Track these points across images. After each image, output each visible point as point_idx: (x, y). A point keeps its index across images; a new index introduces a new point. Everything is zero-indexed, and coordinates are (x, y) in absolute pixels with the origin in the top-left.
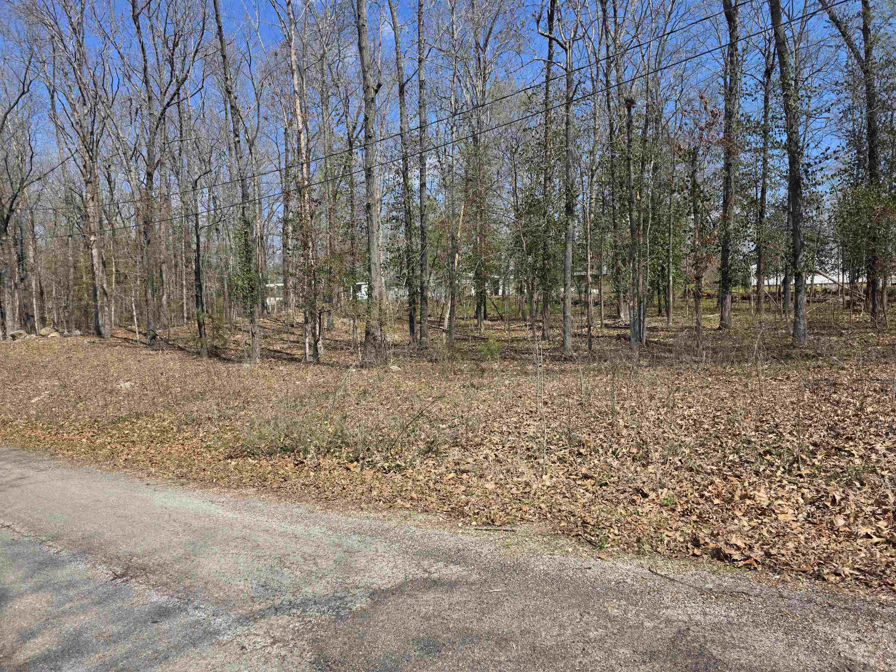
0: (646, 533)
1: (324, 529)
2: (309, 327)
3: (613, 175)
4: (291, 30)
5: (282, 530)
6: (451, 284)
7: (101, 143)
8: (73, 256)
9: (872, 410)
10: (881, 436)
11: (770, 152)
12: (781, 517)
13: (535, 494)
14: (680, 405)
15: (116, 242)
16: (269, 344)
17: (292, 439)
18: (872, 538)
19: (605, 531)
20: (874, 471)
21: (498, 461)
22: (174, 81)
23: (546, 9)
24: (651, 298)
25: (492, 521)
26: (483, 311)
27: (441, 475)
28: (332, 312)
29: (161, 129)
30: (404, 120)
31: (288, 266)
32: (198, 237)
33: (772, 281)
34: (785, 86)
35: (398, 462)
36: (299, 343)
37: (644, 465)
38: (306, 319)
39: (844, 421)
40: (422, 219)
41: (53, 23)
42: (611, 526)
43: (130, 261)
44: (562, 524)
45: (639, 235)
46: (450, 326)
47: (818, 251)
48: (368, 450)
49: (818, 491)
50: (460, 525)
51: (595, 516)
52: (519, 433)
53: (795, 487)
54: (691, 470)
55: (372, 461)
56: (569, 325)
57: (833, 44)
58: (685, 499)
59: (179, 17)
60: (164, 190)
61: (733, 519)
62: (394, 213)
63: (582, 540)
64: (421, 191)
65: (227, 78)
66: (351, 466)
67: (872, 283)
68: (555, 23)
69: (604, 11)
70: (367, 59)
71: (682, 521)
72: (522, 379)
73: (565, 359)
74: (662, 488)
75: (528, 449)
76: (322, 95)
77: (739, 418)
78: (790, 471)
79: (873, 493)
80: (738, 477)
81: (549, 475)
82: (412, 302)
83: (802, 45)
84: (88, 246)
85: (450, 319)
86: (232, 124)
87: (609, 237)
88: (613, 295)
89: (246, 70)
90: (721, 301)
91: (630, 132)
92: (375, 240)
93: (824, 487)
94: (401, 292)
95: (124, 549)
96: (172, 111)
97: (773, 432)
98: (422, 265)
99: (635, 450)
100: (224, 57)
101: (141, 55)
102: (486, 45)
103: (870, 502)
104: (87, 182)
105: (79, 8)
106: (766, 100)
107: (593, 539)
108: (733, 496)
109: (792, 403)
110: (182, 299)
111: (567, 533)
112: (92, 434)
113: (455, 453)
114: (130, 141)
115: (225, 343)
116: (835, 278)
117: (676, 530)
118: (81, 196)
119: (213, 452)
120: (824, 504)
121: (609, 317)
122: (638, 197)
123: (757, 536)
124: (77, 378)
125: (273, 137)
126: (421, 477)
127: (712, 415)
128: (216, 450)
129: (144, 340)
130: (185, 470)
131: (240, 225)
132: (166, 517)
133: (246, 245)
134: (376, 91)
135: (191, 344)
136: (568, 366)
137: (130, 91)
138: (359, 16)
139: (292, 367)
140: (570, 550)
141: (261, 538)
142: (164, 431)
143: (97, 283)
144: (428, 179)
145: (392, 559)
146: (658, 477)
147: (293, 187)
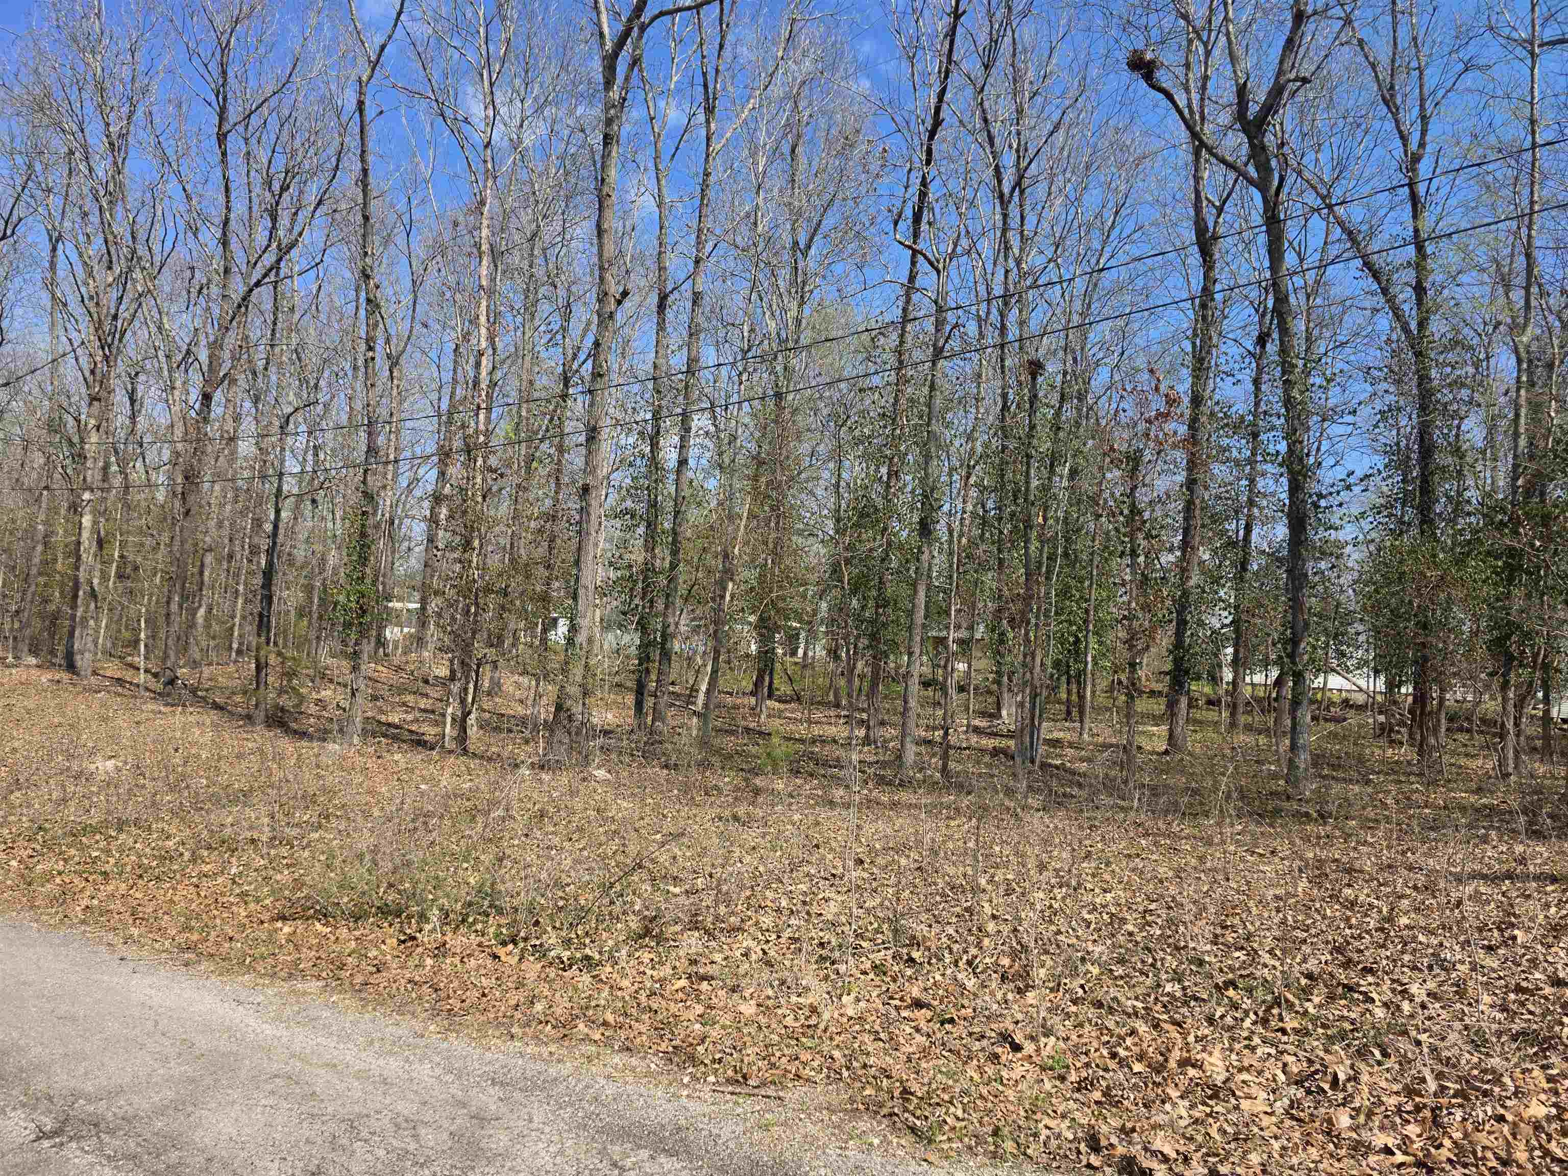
0: (1010, 1120)
1: (438, 1071)
2: (455, 688)
3: (1002, 476)
4: (485, 187)
5: (363, 1066)
6: (715, 632)
7: (129, 334)
8: (45, 523)
9: (1407, 922)
10: (1420, 970)
11: (1259, 467)
12: (1245, 1104)
13: (825, 1031)
14: (1089, 886)
15: (128, 506)
16: (381, 711)
17: (399, 892)
18: (1393, 1154)
19: (939, 1111)
20: (1405, 1033)
21: (769, 964)
22: (274, 245)
23: (910, 204)
24: (1055, 689)
25: (745, 1077)
26: (767, 683)
27: (662, 981)
28: (501, 663)
29: (239, 323)
30: (661, 352)
31: (432, 576)
32: (278, 512)
33: (1259, 678)
34: (1287, 367)
35: (587, 951)
36: (435, 715)
37: (1020, 991)
38: (453, 672)
39: (1361, 937)
40: (675, 517)
41: (75, 128)
42: (951, 1102)
43: (148, 541)
44: (867, 1092)
45: (1039, 583)
46: (706, 705)
47: (1336, 635)
48: (537, 923)
49: (1310, 1062)
50: (686, 1080)
51: (926, 1080)
52: (808, 913)
53: (1273, 1051)
54: (1099, 1005)
55: (541, 945)
56: (911, 724)
57: (1367, 304)
58: (1084, 1059)
59: (297, 143)
60: (229, 426)
61: (1163, 1102)
62: (629, 504)
63: (899, 1125)
64: (678, 472)
65: (366, 253)
66: (501, 951)
67: (1420, 698)
68: (924, 227)
69: (1005, 216)
70: (610, 249)
71: (1075, 1100)
72: (824, 814)
73: (902, 784)
74: (1046, 1035)
75: (822, 945)
76: (527, 297)
77: (1187, 918)
78: (1265, 1022)
79: (1402, 1071)
80: (1179, 1024)
81: (853, 995)
82: (645, 659)
83: (1319, 301)
84: (75, 508)
85: (708, 691)
86: (364, 327)
87: (989, 579)
88: (991, 676)
89: (401, 240)
90: (1172, 705)
91: (1032, 411)
92: (590, 548)
93: (1322, 1054)
94: (626, 639)
95: (62, 1081)
96: (264, 294)
97: (1242, 948)
98: (668, 596)
99: (1006, 961)
100: (366, 218)
101: (222, 199)
102: (809, 247)
103: (1396, 1087)
104: (94, 399)
105: (125, 110)
106: (1256, 382)
107: (918, 1123)
108: (1166, 1060)
109: (1277, 898)
110: (233, 617)
111: (873, 1108)
112: (30, 852)
113: (692, 942)
114: (183, 339)
115: (301, 703)
116: (1362, 683)
117: (1064, 1116)
118: (78, 421)
119: (252, 906)
120: (1318, 1086)
121: (983, 714)
122: (1040, 520)
123: (1200, 1138)
124: (16, 744)
125: (433, 355)
126: (625, 983)
127: (1141, 909)
128: (258, 901)
129: (153, 684)
130: (195, 937)
131: (355, 498)
132: (150, 1025)
133: (363, 535)
134: (619, 302)
135: (238, 699)
136: (904, 796)
137: (194, 253)
138: (603, 180)
139: (418, 757)
140: (876, 1141)
141: (321, 1079)
142: (166, 857)
143: (82, 575)
144: (693, 453)
145: (556, 1138)
146: (1043, 1014)
147: (457, 444)
